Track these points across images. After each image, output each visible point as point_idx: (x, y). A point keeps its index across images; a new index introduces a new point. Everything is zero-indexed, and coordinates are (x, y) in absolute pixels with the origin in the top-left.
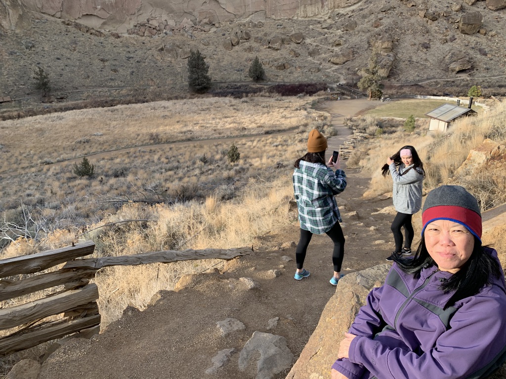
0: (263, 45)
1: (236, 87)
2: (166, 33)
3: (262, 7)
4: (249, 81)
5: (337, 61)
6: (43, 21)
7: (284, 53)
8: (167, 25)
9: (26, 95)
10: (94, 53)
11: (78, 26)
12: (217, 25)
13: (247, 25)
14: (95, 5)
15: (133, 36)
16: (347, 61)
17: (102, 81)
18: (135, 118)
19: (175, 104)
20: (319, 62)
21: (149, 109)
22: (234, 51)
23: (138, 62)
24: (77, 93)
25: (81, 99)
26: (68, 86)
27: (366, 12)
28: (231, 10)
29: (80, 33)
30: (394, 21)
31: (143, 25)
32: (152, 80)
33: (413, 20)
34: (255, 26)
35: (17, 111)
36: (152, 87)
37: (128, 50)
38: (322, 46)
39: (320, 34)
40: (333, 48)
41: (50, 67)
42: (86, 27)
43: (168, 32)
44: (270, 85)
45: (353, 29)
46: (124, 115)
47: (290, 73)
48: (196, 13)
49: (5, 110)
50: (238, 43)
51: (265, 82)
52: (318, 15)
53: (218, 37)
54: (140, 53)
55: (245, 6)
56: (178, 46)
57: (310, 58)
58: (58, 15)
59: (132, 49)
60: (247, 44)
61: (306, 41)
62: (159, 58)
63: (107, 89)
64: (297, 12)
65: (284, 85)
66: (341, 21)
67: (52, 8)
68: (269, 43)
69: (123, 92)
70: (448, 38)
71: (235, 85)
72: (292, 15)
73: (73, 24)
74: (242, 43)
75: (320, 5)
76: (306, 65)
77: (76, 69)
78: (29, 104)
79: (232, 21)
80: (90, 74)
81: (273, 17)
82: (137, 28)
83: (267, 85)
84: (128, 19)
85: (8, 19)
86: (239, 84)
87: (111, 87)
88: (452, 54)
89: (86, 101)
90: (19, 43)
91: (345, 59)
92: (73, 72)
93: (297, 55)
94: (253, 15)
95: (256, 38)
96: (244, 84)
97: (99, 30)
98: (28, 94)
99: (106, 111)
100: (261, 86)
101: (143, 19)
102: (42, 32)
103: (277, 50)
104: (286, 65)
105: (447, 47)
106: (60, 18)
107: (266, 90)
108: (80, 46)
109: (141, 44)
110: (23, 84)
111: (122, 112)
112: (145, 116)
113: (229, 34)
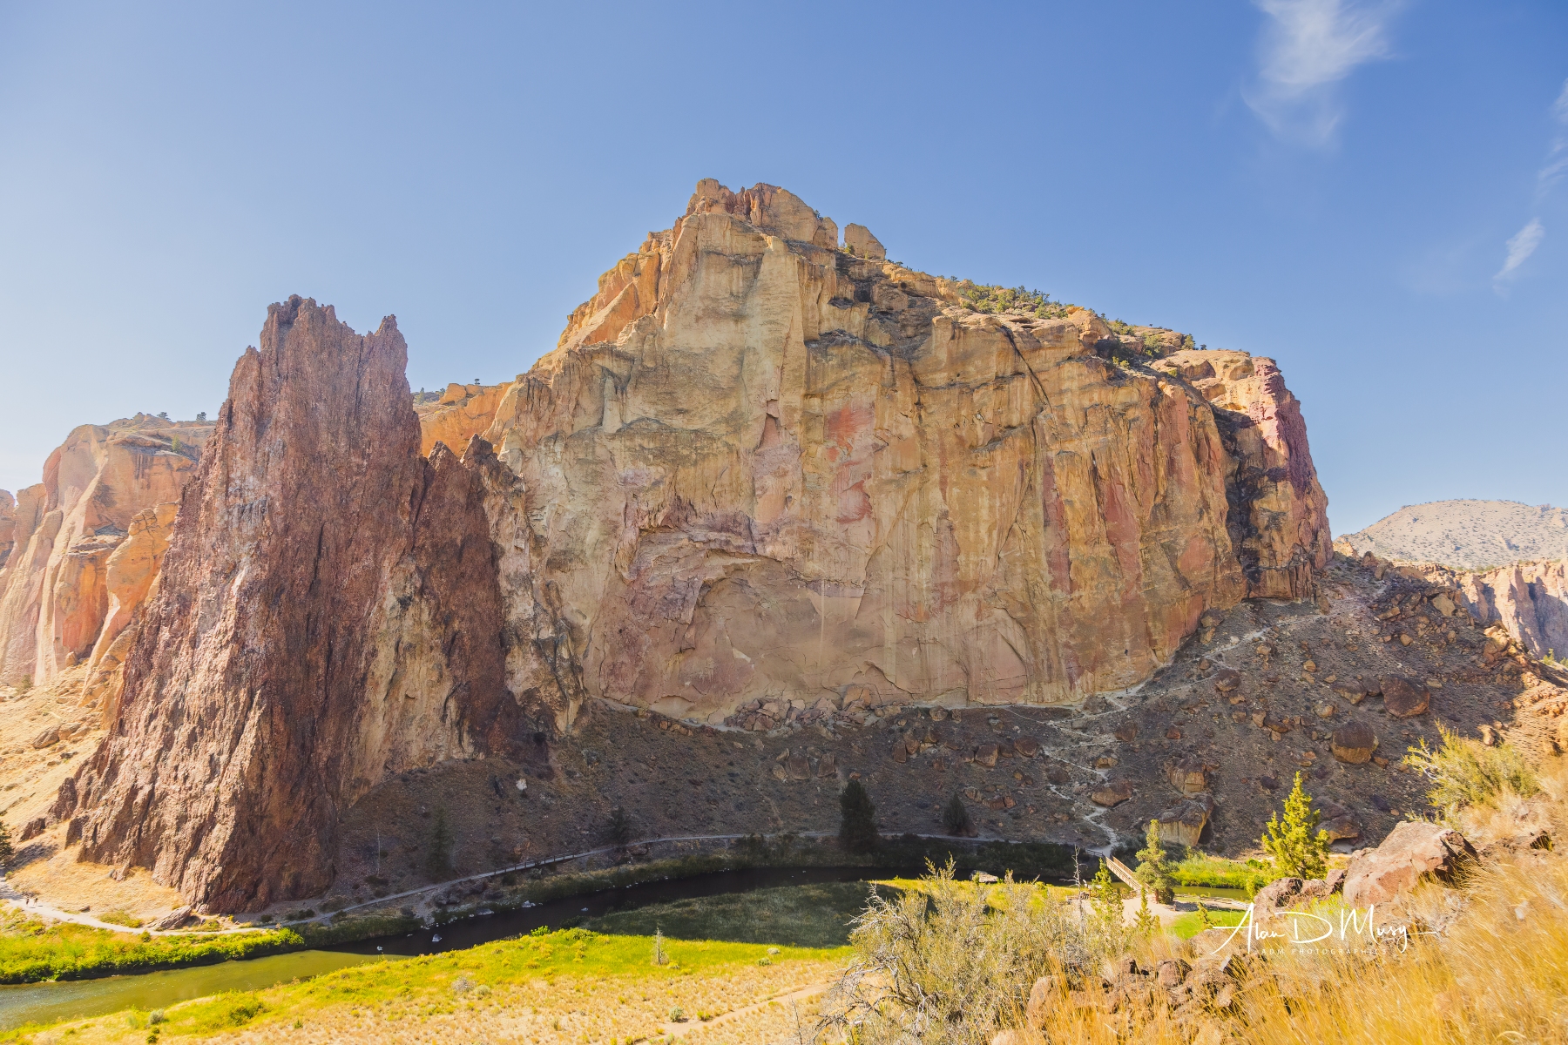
0: (963, 755)
2: (791, 726)
3: (961, 683)
5: (1104, 799)
6: (607, 712)
8: (791, 709)
9: (592, 849)
10: (682, 769)
11: (655, 718)
12: (879, 711)
13: (933, 715)
14: (683, 680)
15: (734, 729)
20: (1069, 799)
22: (911, 766)
23: (746, 783)
24: (661, 844)
26: (647, 831)
27: (1152, 705)
28: (904, 685)
29: (659, 730)
31: (755, 712)
34: (948, 716)
37: (730, 759)
38: (1073, 765)
39: (1070, 739)
40: (1093, 771)
42: (669, 720)
43: (794, 724)
45: (1131, 738)
47: (1015, 818)
48: (842, 689)
50: (917, 748)
51: (971, 835)
52: (1063, 700)
54: (749, 764)
55: (930, 680)
56: (813, 753)
57: (1051, 787)
58: (627, 699)
59: (736, 757)
60: (934, 752)
61: (1043, 752)
62: (782, 776)
64: (1025, 693)
67: (620, 689)
68: (975, 752)
70: (1312, 769)
72: (1016, 698)
73: (649, 714)
74: (925, 749)
75: (1067, 683)
76: (1046, 802)
79: (905, 706)
81: (981, 699)
82: (742, 714)
84: (729, 699)
85: (565, 716)
86: (926, 838)
90: (578, 755)
91: (1118, 797)
93: (1027, 779)
94: (944, 696)
95: (950, 741)
96: (934, 837)
97: (683, 721)
98: (595, 847)
101: (752, 700)
103: (990, 766)
104: (1008, 800)
106: (628, 704)
109: (750, 746)
110: (588, 829)
113: (902, 730)
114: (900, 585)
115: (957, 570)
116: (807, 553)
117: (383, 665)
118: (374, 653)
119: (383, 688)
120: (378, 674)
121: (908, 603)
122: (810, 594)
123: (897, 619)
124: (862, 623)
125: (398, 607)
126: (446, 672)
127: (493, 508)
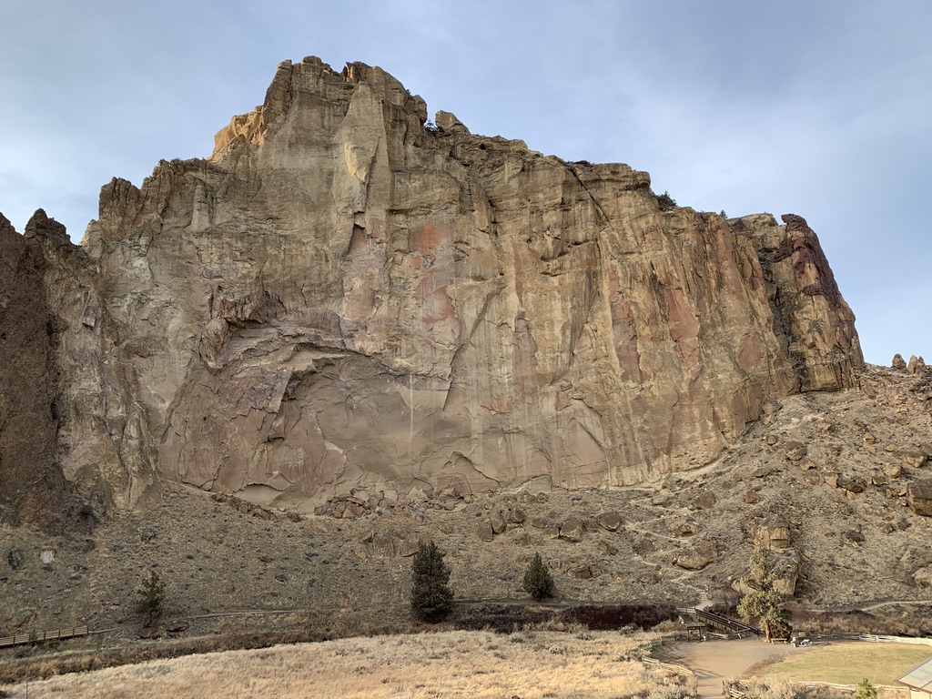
0: (548, 533)
1: (499, 610)
2: (380, 513)
3: (546, 470)
4: (525, 600)
5: (690, 563)
6: (182, 495)
7: (587, 548)
8: (383, 499)
9: (116, 625)
10: (253, 548)
11: (235, 503)
12: (467, 499)
13: (519, 499)
14: (271, 469)
15: (322, 518)
16: (708, 563)
17: (255, 597)
18: (304, 673)
19: (382, 643)
20: (655, 565)
21: (333, 653)
22: (496, 544)
23: (324, 562)
24: (206, 620)
25: (211, 632)
26: (194, 606)
27: (728, 477)
28: (492, 473)
29: (237, 514)
30: (782, 493)
31: (343, 500)
32: (345, 596)
33: (818, 491)
34: (533, 500)
35: (90, 654)
36: (343, 610)
37: (312, 541)
38: (657, 535)
39: (651, 514)
40: (678, 540)
41: (172, 571)
42: (248, 504)
43: (384, 511)
44: (565, 606)
45: (710, 506)
46: (284, 666)
47: (601, 585)
48: (433, 480)
49: (70, 652)
50: (504, 529)
51: (554, 600)
52: (643, 482)
53: (468, 518)
54: (330, 546)
55: (515, 467)
56: (398, 535)
57: (637, 558)
58: (209, 485)
59: (318, 540)
60: (520, 532)
61: (626, 527)
62: (363, 555)
63: (261, 613)
64: (606, 478)
65: (592, 608)
66: (686, 492)
67: (201, 475)
68: (560, 529)
69: (290, 618)
70: (894, 522)
71: (498, 606)
72: (597, 482)
73: (229, 499)
74: (511, 528)
75: (645, 466)
76: (632, 569)
77: (215, 575)
78: (115, 642)
79: (492, 493)
80: (236, 585)
81: (565, 485)
82: (332, 504)
83: (560, 607)
84: (320, 490)
85: (127, 493)
86: (506, 605)
87: (270, 608)
88: (913, 552)
89: (219, 636)
90: (133, 531)
91: (704, 560)
92: (209, 580)
93: (612, 551)
94: (530, 482)
95: (535, 521)
96: (514, 604)
97: (269, 509)
98: (120, 622)
99: (252, 657)
100: (548, 609)
101: (343, 490)
102: (175, 513)
103: (575, 541)
104: (593, 569)
105: (898, 539)
106: (209, 491)
107: (558, 618)
108: (231, 536)
109: (335, 531)
110: (117, 602)
111: (282, 659)
112: (321, 669)
113: (488, 513)
114: (484, 380)
115: (536, 364)
116: (395, 349)
121: (492, 395)
122: (398, 387)
123: (483, 410)
124: (449, 414)
127: (57, 282)
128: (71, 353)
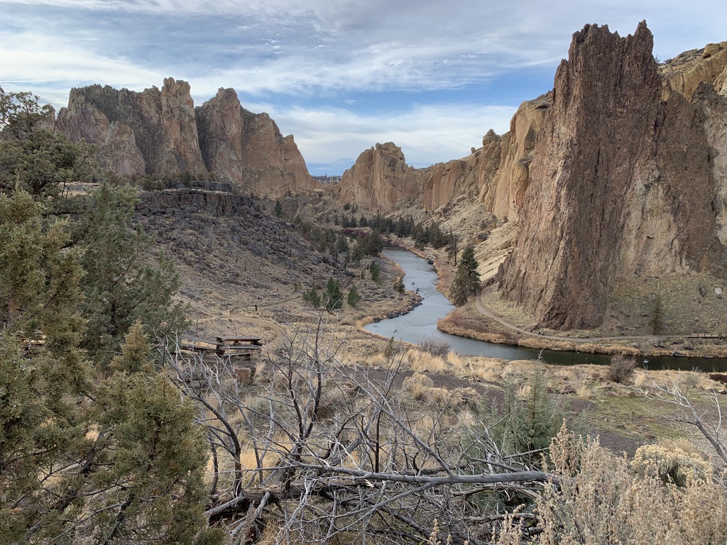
117: (634, 220)
118: (629, 214)
119: (634, 232)
120: (631, 225)
125: (644, 189)
126: (674, 225)
127: (711, 126)
128: (720, 169)
